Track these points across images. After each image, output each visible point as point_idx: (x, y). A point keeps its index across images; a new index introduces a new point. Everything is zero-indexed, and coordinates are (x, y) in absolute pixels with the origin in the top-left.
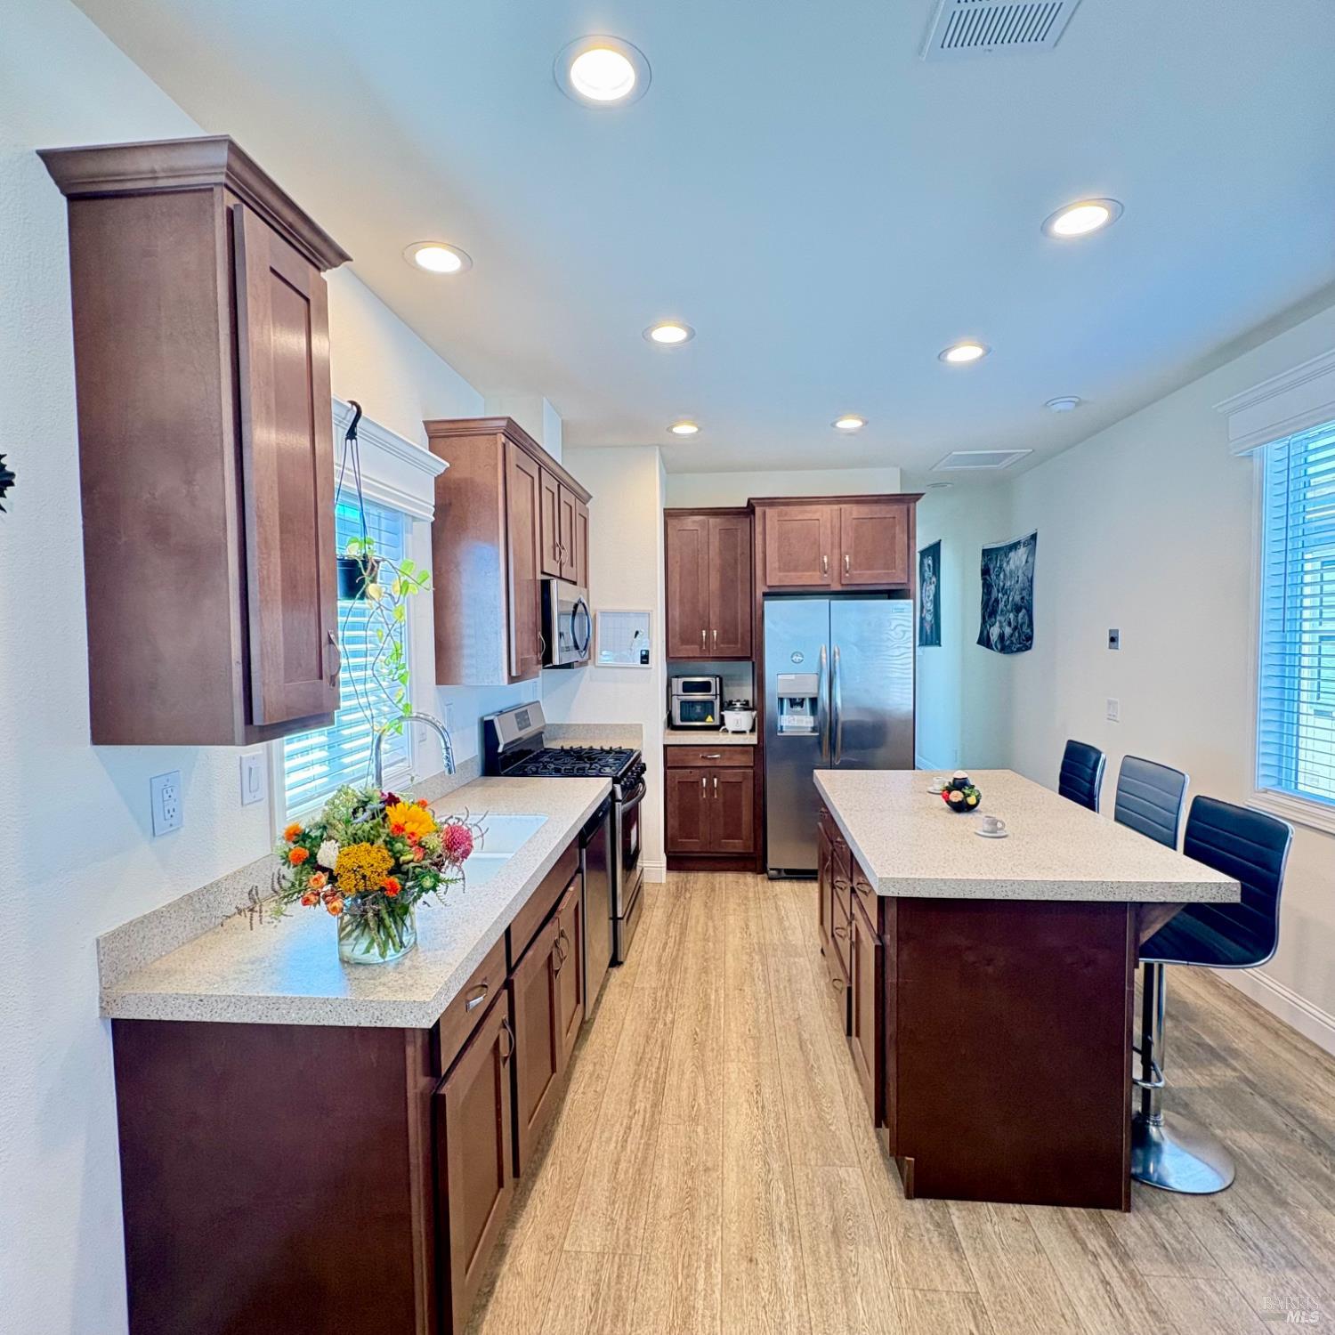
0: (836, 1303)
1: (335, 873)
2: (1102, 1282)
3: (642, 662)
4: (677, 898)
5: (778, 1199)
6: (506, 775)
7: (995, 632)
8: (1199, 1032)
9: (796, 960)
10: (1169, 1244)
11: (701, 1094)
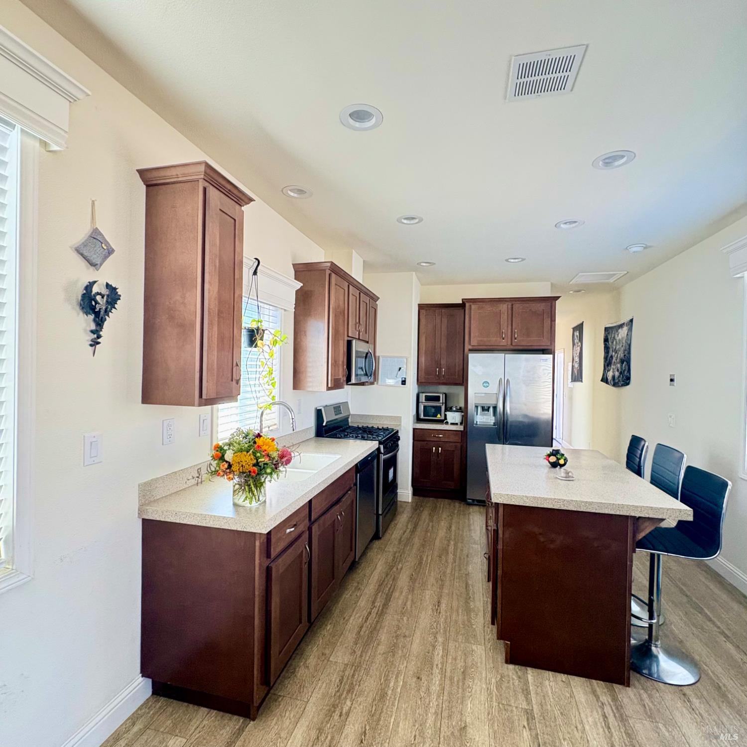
0: (457, 702)
1: (231, 464)
2: (603, 716)
3: (402, 384)
4: (416, 510)
5: (438, 655)
6: (327, 437)
7: (610, 375)
8: (703, 607)
9: (473, 546)
10: (648, 705)
11: (409, 603)
